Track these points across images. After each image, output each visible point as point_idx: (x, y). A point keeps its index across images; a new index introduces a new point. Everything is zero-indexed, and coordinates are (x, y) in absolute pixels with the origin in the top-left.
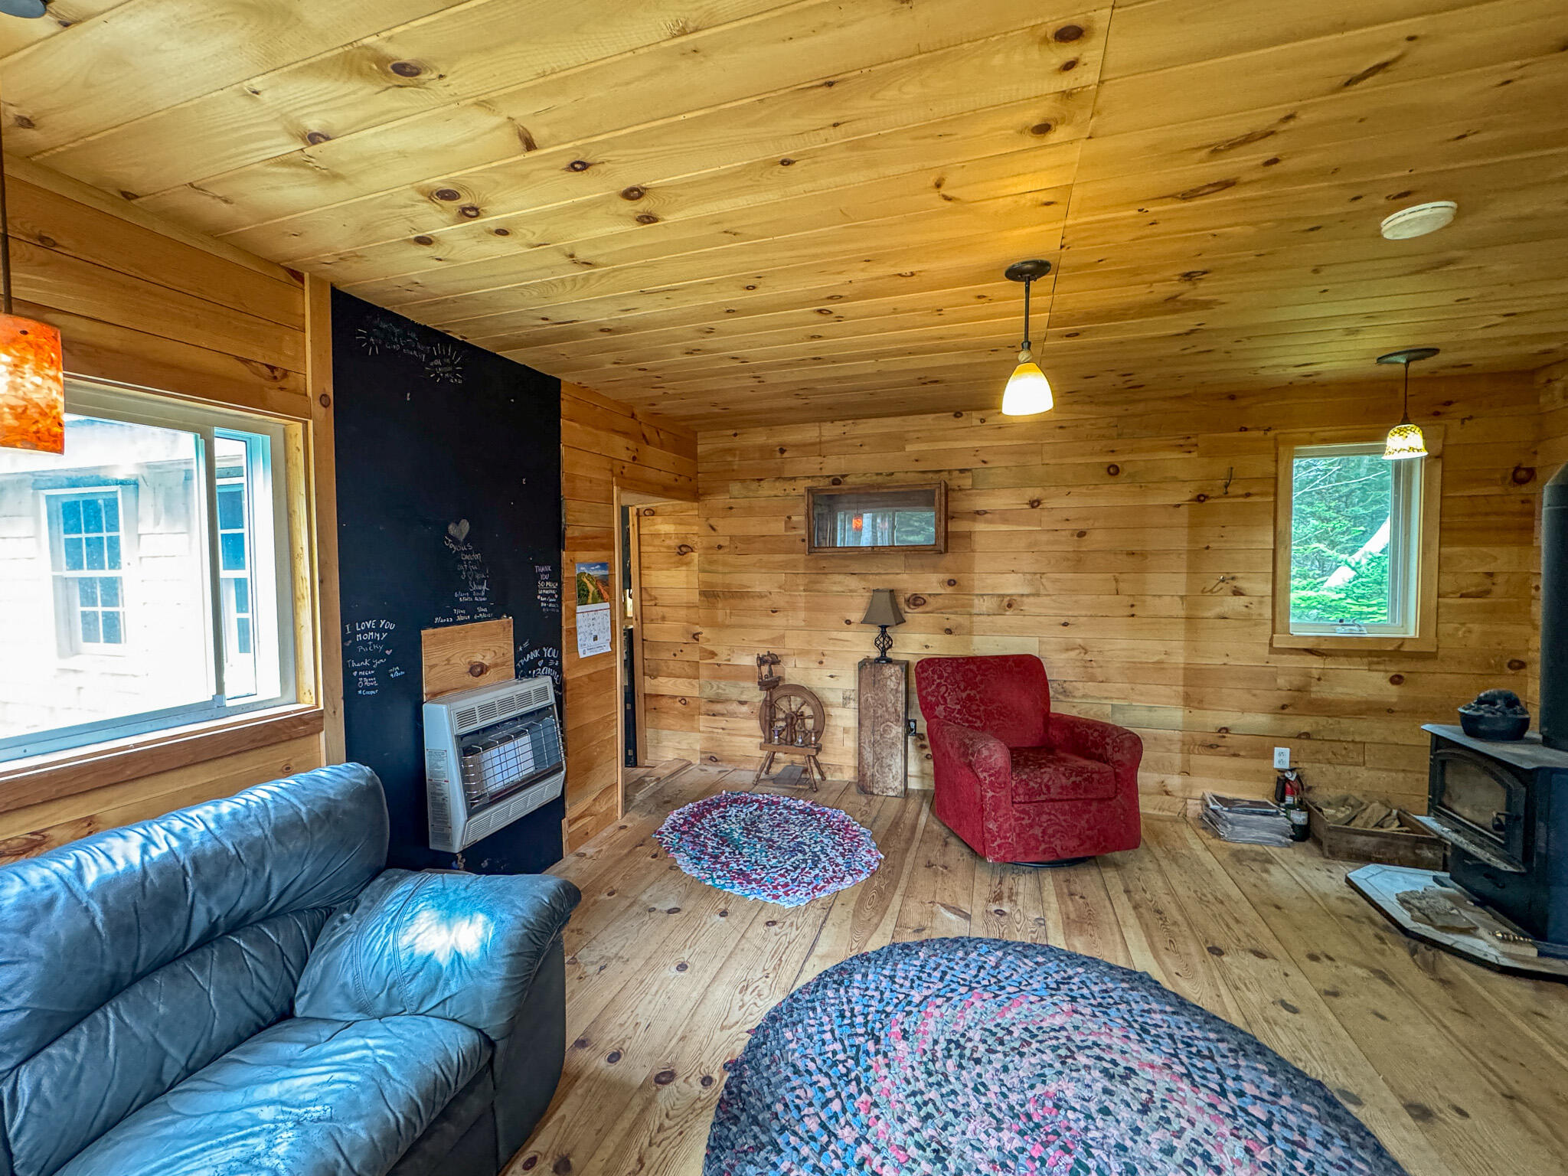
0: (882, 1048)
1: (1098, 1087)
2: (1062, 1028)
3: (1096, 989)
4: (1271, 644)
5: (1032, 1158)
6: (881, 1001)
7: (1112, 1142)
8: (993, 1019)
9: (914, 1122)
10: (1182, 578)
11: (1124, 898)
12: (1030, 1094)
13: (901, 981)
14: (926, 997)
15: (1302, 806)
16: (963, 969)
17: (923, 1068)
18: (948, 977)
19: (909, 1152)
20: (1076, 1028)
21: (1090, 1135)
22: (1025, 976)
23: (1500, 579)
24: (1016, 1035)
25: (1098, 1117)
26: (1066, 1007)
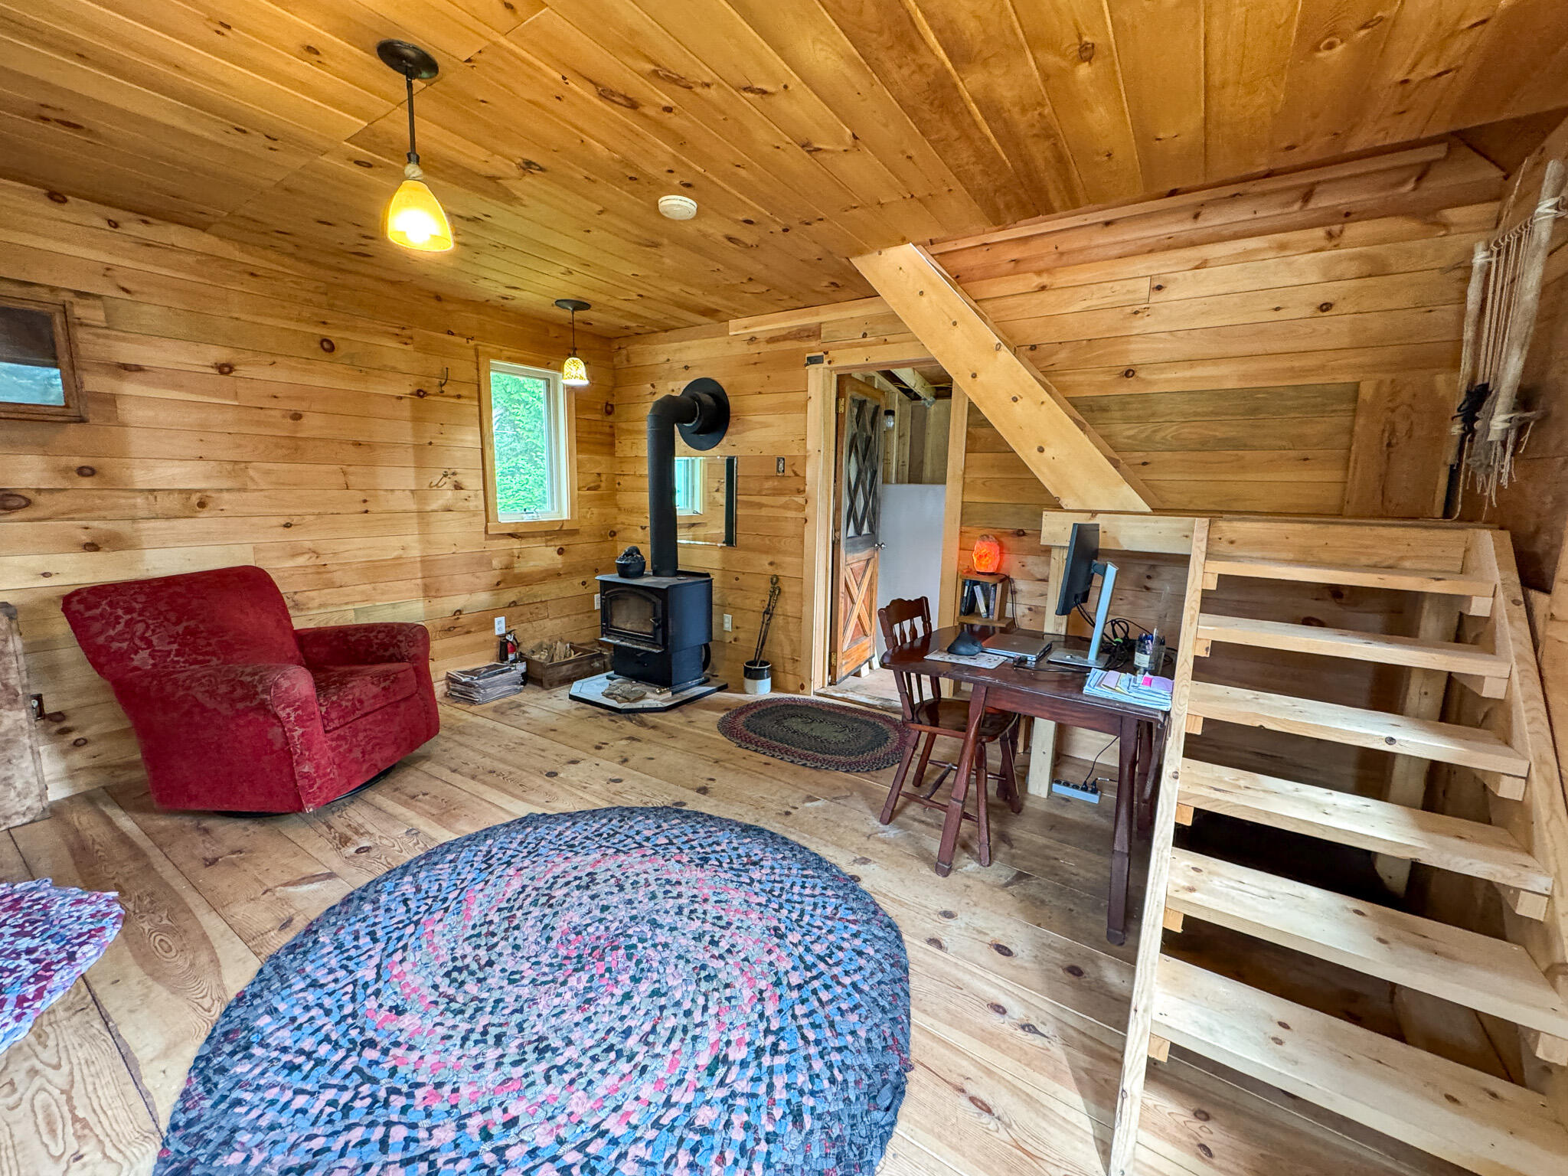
0: (386, 1043)
1: (585, 899)
2: (524, 887)
3: (514, 845)
4: (486, 532)
5: (602, 976)
6: (328, 1013)
7: (627, 920)
8: (465, 927)
9: (492, 1054)
10: (410, 473)
11: (457, 776)
12: (553, 944)
13: (331, 977)
14: (378, 966)
15: (521, 658)
16: (389, 915)
17: (449, 1015)
18: (380, 934)
19: (515, 1076)
20: (532, 879)
21: (612, 929)
22: (454, 876)
23: (603, 478)
24: (496, 920)
25: (606, 914)
26: (511, 871)
